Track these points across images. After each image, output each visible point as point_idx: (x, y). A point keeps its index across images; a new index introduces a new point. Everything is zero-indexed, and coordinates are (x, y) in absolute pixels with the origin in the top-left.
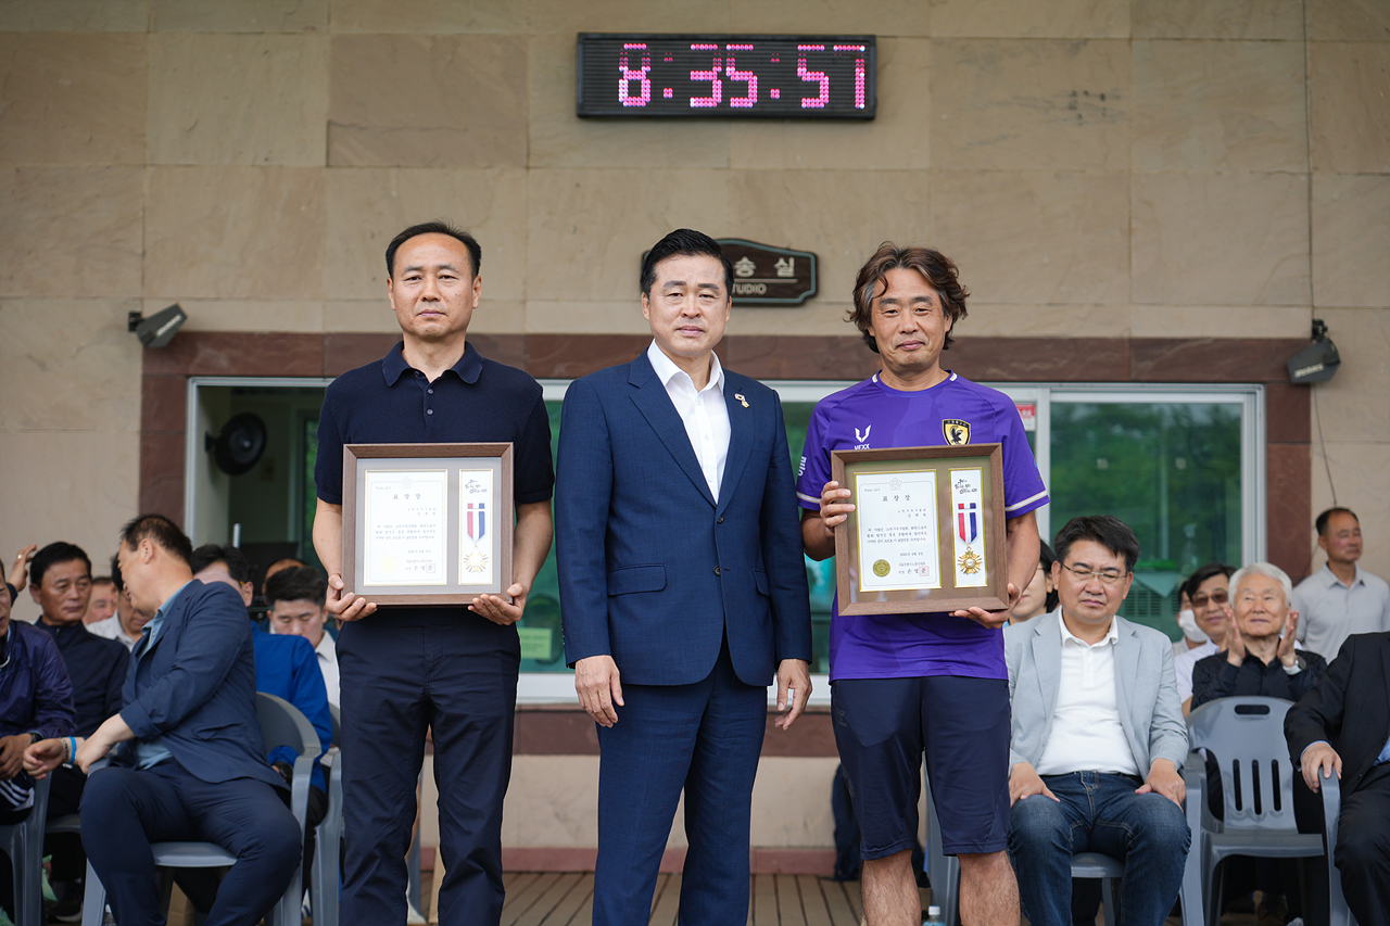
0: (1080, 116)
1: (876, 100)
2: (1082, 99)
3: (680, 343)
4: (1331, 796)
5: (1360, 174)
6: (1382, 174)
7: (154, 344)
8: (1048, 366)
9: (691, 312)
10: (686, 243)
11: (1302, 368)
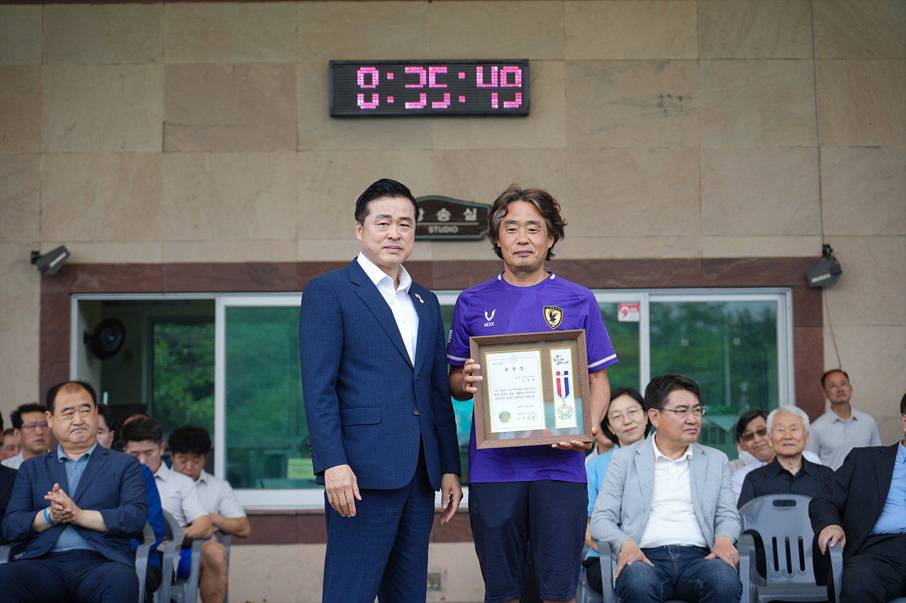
0: (665, 111)
1: (529, 102)
2: (666, 100)
3: (386, 257)
4: (837, 558)
5: (853, 147)
6: (867, 147)
7: (48, 273)
8: (647, 278)
9: (394, 236)
10: (391, 189)
11: (816, 277)
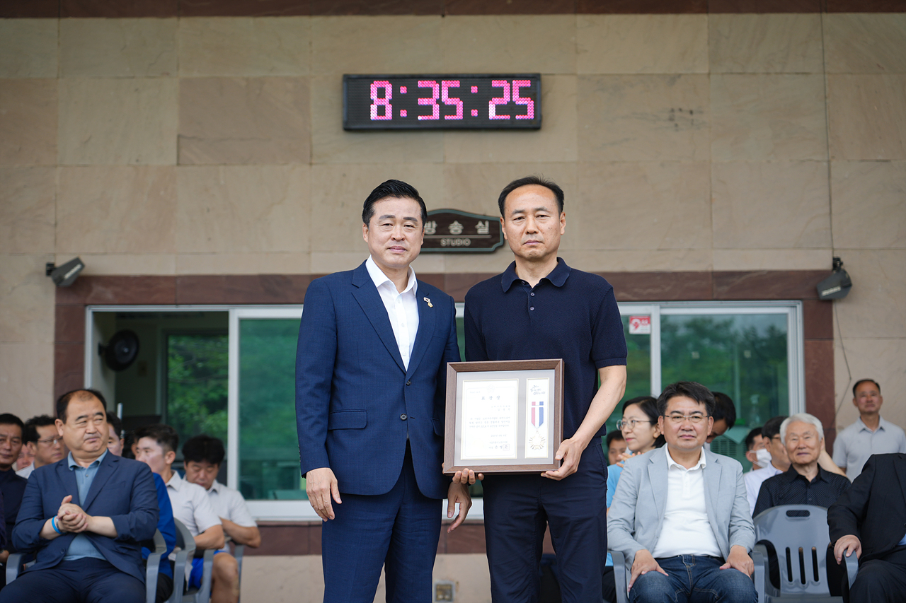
0: (676, 125)
1: (541, 116)
2: (677, 114)
3: (390, 258)
4: (852, 567)
5: (863, 161)
6: (877, 161)
7: (63, 284)
8: (658, 291)
9: (398, 236)
10: (396, 189)
11: (827, 289)
